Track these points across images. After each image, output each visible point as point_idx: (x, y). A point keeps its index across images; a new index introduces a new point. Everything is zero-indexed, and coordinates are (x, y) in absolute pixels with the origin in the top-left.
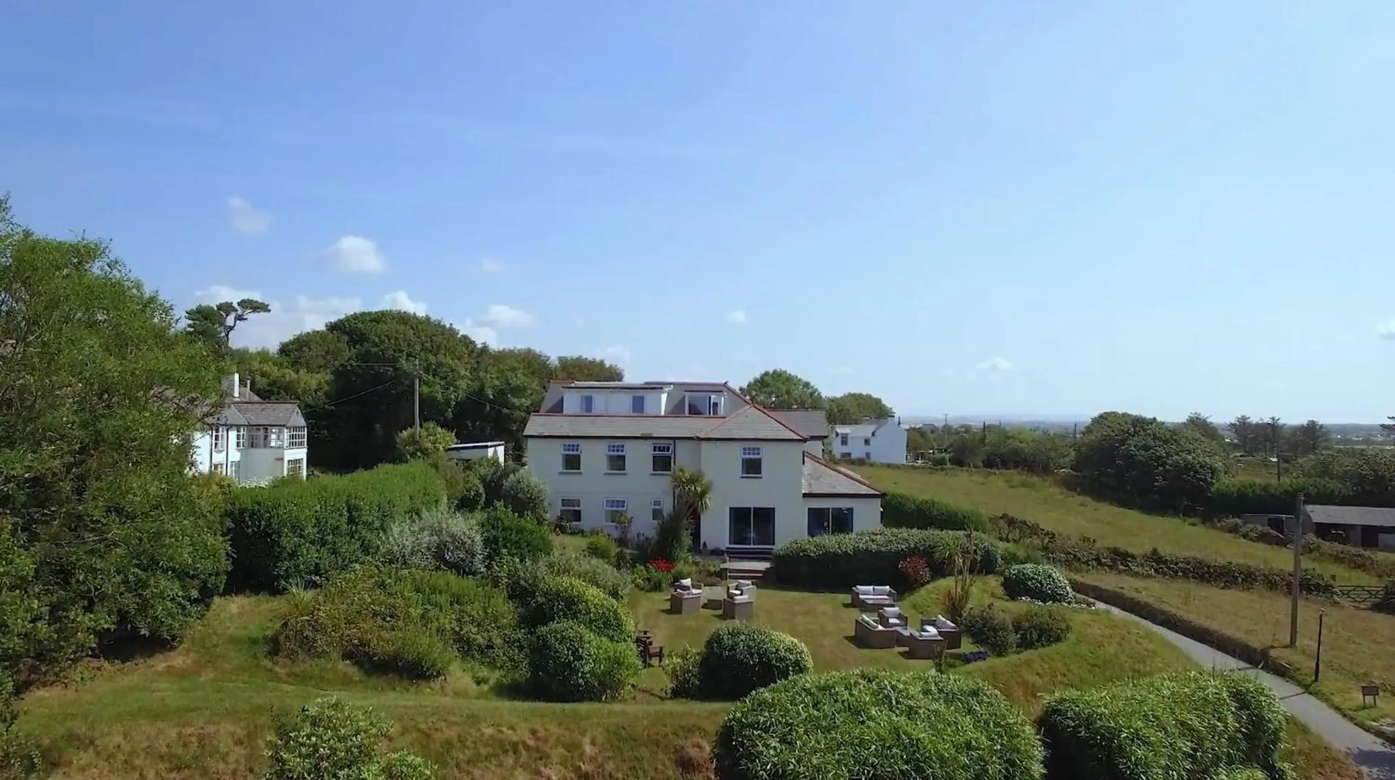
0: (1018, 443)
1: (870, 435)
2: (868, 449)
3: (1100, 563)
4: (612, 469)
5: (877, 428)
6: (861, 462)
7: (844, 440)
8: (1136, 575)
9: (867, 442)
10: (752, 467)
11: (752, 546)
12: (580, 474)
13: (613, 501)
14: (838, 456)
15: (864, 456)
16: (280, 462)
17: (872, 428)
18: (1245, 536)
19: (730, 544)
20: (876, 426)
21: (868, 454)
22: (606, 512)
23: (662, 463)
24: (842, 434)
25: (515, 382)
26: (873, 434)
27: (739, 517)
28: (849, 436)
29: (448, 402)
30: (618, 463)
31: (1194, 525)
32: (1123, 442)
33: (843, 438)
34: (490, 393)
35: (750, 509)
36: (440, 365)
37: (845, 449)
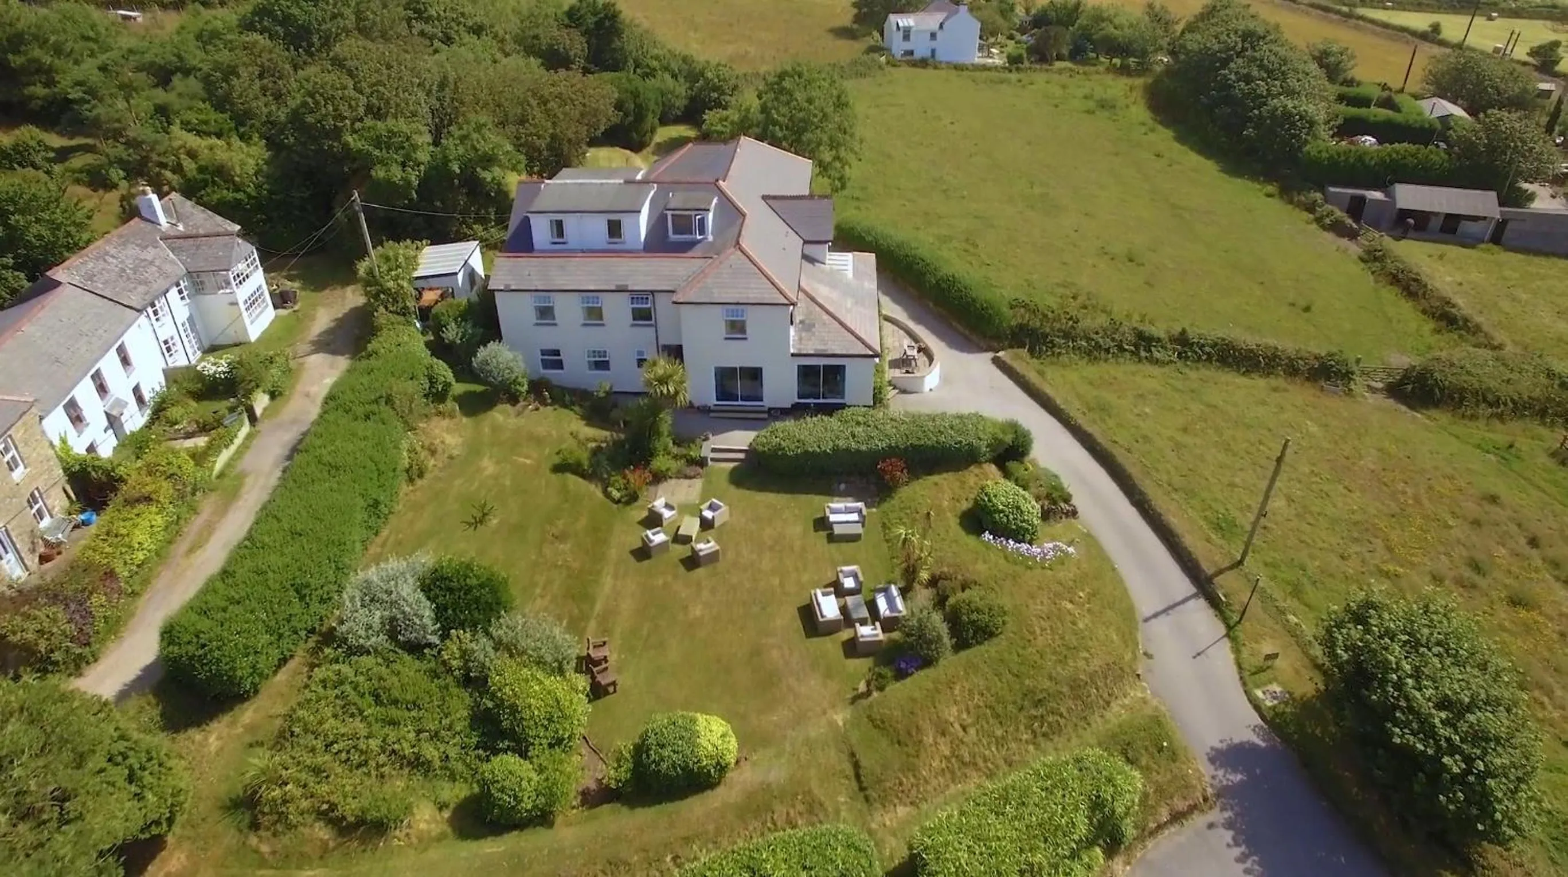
0: (1112, 30)
1: (938, 26)
2: (934, 44)
3: (1121, 348)
4: (590, 319)
5: (947, 19)
6: (923, 63)
7: (907, 34)
8: (1157, 362)
9: (933, 36)
10: (737, 329)
11: (740, 403)
12: (555, 325)
13: (594, 352)
14: (898, 56)
15: (929, 54)
16: (236, 307)
17: (940, 17)
18: (1319, 220)
19: (718, 400)
20: (945, 15)
21: (933, 51)
22: (589, 362)
23: (643, 316)
24: (904, 27)
25: (484, 147)
26: (941, 26)
27: (725, 377)
28: (913, 30)
29: (409, 183)
30: (594, 315)
31: (1269, 195)
32: (1225, 63)
33: (904, 31)
34: (456, 168)
35: (736, 369)
36: (392, 133)
37: (908, 46)
